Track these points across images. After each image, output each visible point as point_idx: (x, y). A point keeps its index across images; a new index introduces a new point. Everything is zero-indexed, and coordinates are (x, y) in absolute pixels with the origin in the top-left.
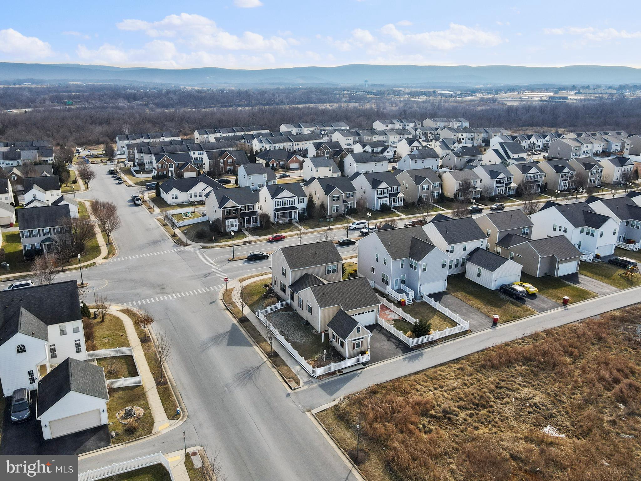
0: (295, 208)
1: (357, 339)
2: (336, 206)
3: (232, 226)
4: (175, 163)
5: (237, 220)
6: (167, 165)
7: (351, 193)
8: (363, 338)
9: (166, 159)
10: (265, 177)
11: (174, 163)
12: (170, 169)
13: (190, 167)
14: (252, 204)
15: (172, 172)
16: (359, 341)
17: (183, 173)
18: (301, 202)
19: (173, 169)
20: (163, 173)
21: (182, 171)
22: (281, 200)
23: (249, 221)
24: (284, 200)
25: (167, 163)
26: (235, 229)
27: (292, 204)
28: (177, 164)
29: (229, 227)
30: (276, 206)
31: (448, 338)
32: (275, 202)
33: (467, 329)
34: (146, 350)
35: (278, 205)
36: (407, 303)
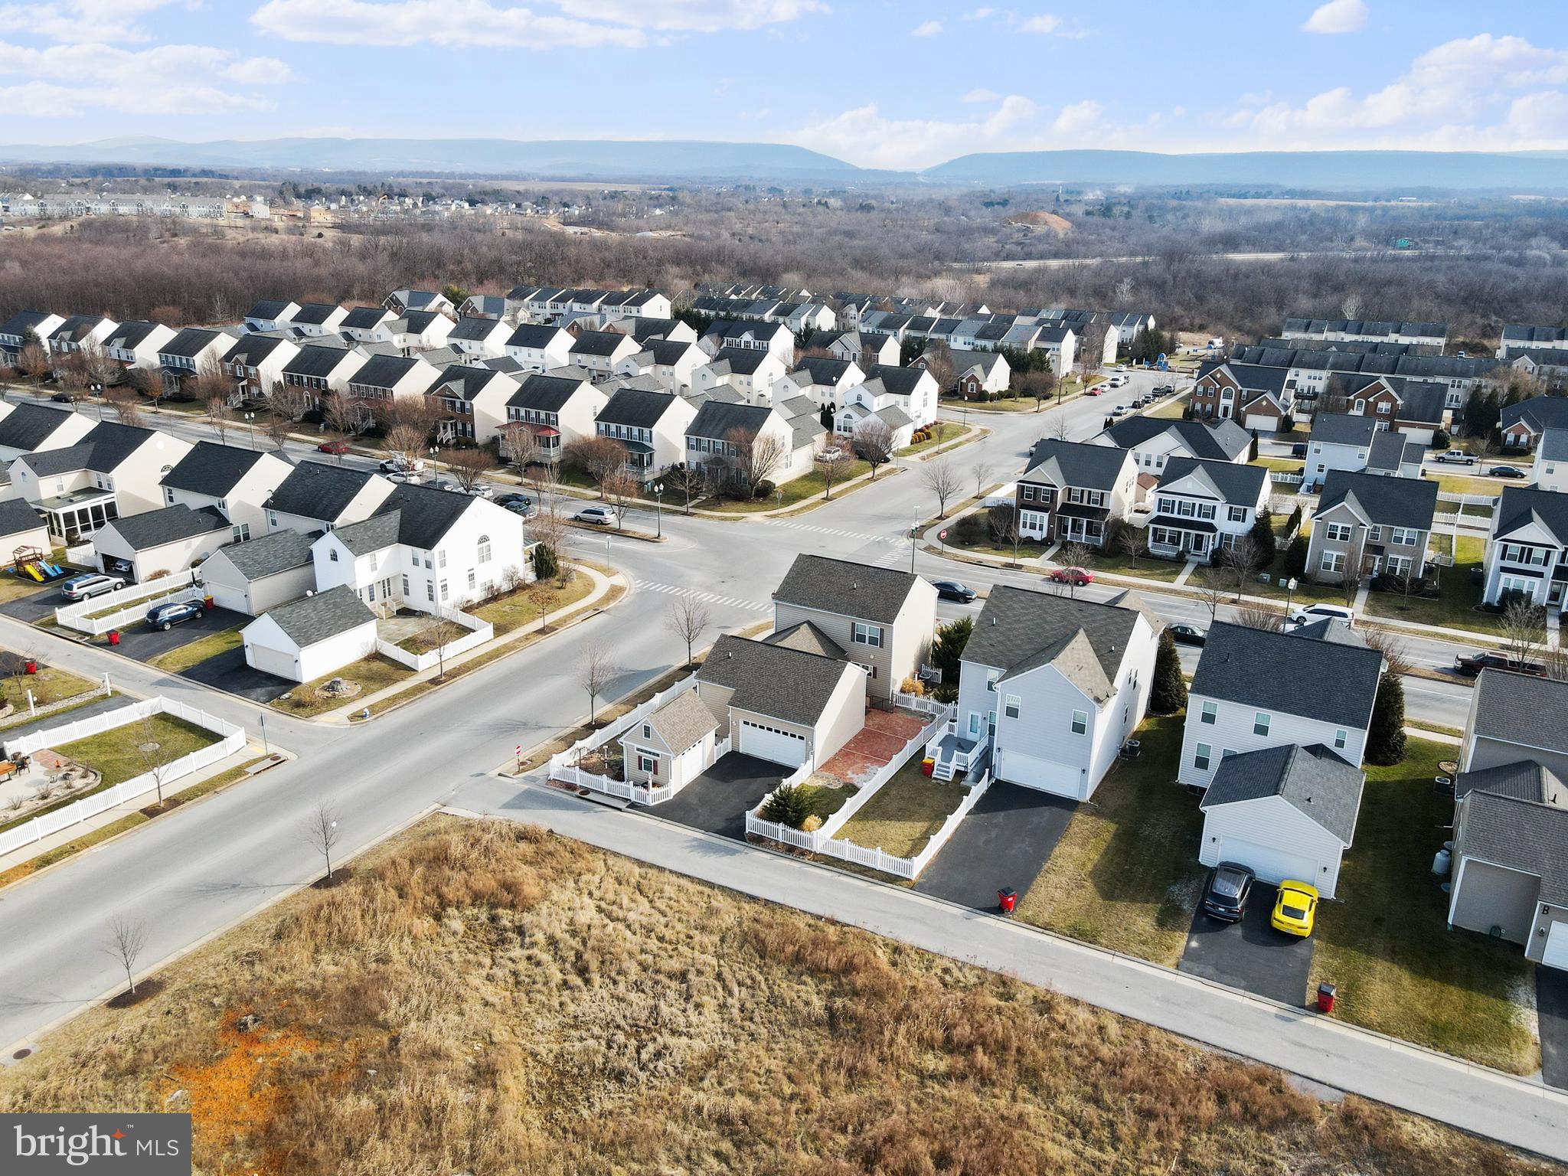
0: (1211, 528)
1: (650, 753)
2: (1335, 554)
3: (1033, 527)
4: (1240, 388)
5: (1046, 516)
6: (1217, 393)
7: (1406, 533)
8: (657, 755)
9: (1218, 376)
11: (1236, 387)
12: (1224, 402)
13: (1264, 403)
14: (1100, 491)
15: (1226, 409)
16: (651, 758)
17: (1245, 416)
18: (1233, 516)
19: (1230, 403)
20: (1204, 407)
21: (1244, 409)
22: (1177, 499)
23: (1076, 527)
24: (1191, 500)
25: (1218, 386)
26: (1038, 535)
27: (1206, 515)
28: (1244, 393)
29: (1025, 526)
30: (1159, 510)
31: (841, 864)
32: (1160, 500)
33: (908, 876)
34: (516, 640)
35: (1166, 510)
36: (935, 772)
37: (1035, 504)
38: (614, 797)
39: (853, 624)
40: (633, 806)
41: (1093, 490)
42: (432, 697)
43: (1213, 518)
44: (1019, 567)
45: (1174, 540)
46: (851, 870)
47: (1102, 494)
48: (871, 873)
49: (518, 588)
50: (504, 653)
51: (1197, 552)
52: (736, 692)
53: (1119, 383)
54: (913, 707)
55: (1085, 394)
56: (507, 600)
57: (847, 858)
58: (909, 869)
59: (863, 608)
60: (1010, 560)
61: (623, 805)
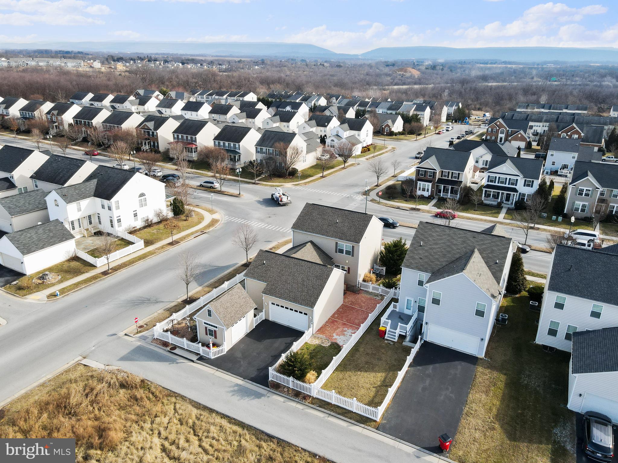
0: (515, 190)
1: (212, 326)
2: (582, 203)
3: (424, 190)
4: (508, 129)
5: (430, 184)
6: (497, 131)
8: (216, 327)
9: (498, 123)
10: (574, 158)
11: (506, 129)
12: (500, 135)
13: (519, 136)
14: (458, 172)
15: (501, 138)
16: (213, 329)
18: (526, 184)
19: (503, 136)
20: (491, 137)
21: (510, 138)
22: (498, 176)
23: (446, 190)
24: (505, 176)
25: (498, 128)
26: (426, 194)
27: (513, 184)
28: (510, 131)
29: (420, 190)
30: (488, 181)
31: (329, 407)
32: (489, 176)
33: (374, 418)
34: (156, 249)
35: (492, 181)
36: (387, 335)
37: (425, 178)
38: (191, 352)
39: (337, 243)
40: (201, 359)
41: (454, 172)
42: (101, 283)
43: (516, 185)
44: (418, 210)
45: (496, 196)
46: (336, 412)
47: (459, 174)
48: (349, 415)
49: (163, 220)
50: (148, 256)
51: (507, 202)
52: (267, 285)
53: (449, 129)
54: (371, 290)
55: (436, 134)
56: (156, 227)
57: (333, 402)
58: (376, 414)
59: (342, 233)
60: (414, 206)
61: (195, 358)
